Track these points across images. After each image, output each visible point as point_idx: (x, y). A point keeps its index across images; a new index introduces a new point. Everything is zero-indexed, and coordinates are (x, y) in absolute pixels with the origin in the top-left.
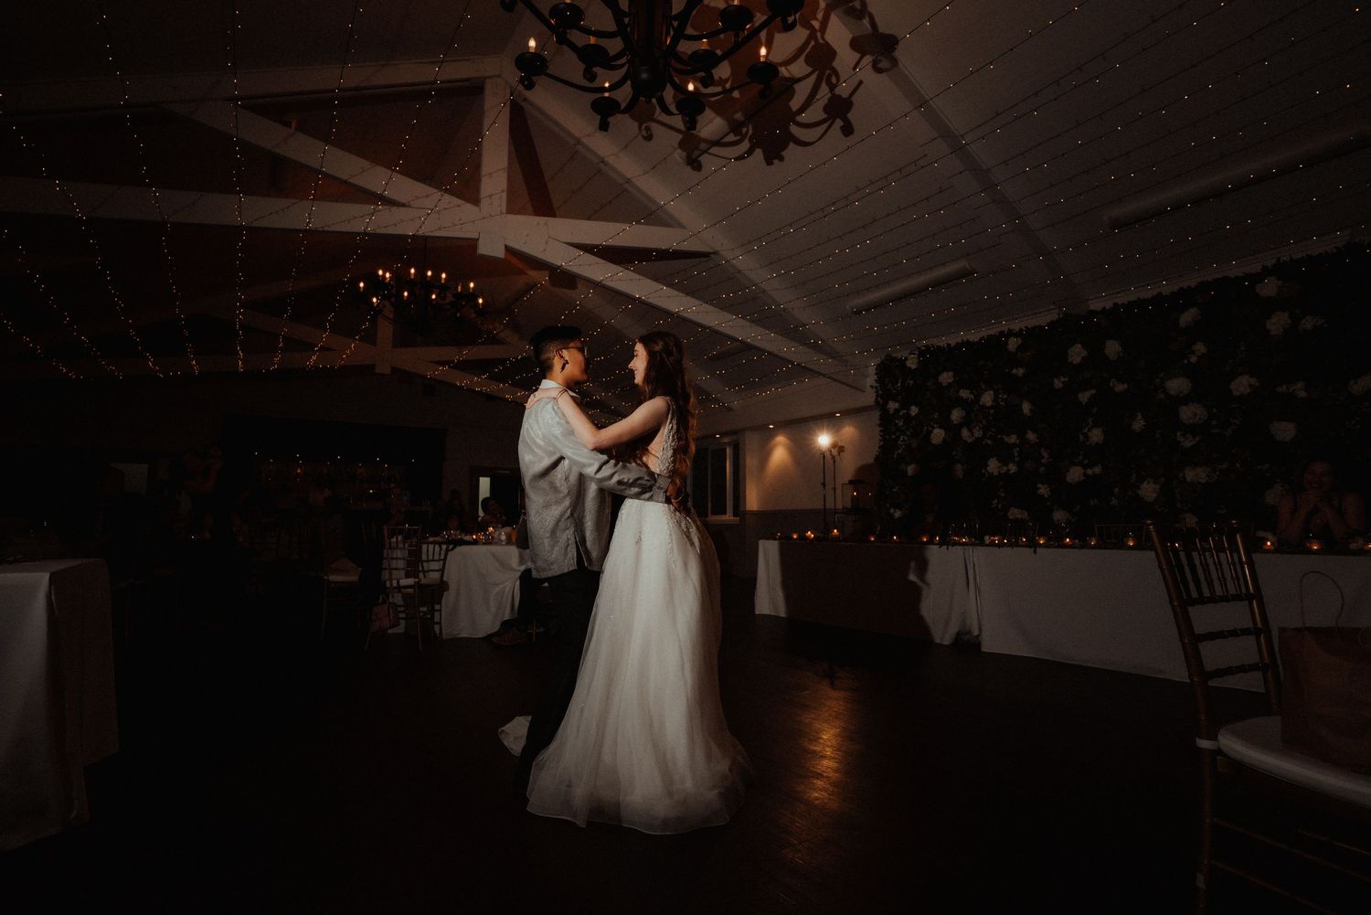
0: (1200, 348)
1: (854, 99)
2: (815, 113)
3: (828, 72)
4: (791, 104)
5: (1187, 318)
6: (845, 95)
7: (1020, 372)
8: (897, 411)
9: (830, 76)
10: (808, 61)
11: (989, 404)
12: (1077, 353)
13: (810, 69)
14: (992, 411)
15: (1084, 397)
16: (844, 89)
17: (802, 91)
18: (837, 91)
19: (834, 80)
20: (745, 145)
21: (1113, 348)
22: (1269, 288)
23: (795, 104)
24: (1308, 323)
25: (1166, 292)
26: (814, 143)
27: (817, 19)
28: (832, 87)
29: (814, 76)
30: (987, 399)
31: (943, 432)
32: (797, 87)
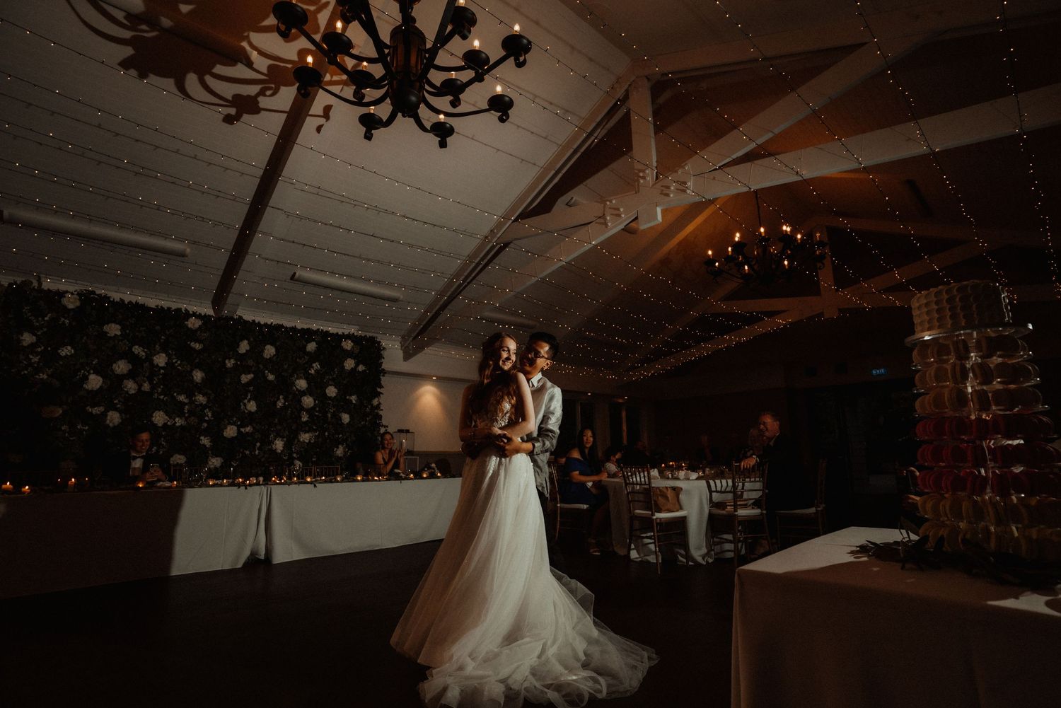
0: (316, 366)
1: (263, 112)
2: (228, 90)
3: (273, 86)
4: (218, 66)
5: (311, 347)
6: (262, 105)
7: (197, 346)
8: (33, 345)
9: (270, 89)
10: (270, 67)
11: (161, 365)
12: (244, 347)
13: (265, 72)
14: (162, 371)
15: (245, 378)
16: (264, 102)
17: (240, 71)
18: (261, 99)
19: (268, 93)
20: (127, 34)
21: (270, 351)
22: (348, 345)
23: (219, 69)
24: (361, 368)
25: (299, 327)
26: (189, 97)
27: (332, 77)
28: (262, 93)
29: (263, 77)
30: (161, 360)
31: (100, 379)
32: (240, 66)
